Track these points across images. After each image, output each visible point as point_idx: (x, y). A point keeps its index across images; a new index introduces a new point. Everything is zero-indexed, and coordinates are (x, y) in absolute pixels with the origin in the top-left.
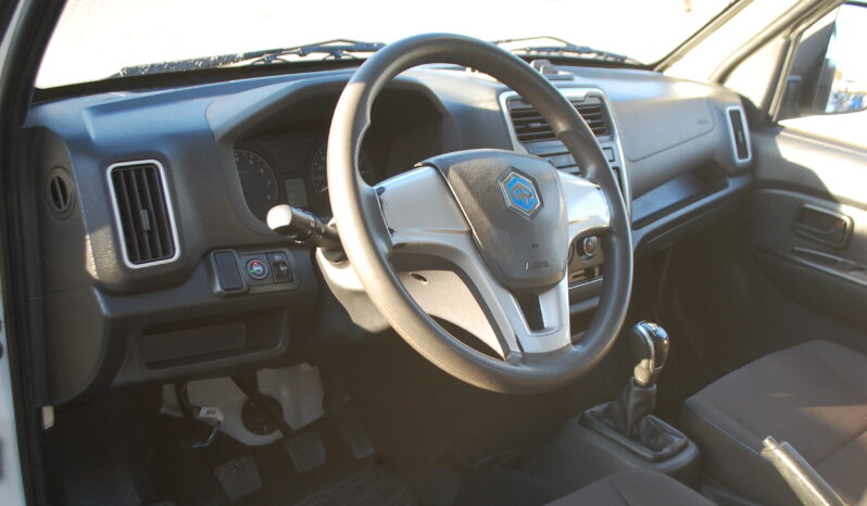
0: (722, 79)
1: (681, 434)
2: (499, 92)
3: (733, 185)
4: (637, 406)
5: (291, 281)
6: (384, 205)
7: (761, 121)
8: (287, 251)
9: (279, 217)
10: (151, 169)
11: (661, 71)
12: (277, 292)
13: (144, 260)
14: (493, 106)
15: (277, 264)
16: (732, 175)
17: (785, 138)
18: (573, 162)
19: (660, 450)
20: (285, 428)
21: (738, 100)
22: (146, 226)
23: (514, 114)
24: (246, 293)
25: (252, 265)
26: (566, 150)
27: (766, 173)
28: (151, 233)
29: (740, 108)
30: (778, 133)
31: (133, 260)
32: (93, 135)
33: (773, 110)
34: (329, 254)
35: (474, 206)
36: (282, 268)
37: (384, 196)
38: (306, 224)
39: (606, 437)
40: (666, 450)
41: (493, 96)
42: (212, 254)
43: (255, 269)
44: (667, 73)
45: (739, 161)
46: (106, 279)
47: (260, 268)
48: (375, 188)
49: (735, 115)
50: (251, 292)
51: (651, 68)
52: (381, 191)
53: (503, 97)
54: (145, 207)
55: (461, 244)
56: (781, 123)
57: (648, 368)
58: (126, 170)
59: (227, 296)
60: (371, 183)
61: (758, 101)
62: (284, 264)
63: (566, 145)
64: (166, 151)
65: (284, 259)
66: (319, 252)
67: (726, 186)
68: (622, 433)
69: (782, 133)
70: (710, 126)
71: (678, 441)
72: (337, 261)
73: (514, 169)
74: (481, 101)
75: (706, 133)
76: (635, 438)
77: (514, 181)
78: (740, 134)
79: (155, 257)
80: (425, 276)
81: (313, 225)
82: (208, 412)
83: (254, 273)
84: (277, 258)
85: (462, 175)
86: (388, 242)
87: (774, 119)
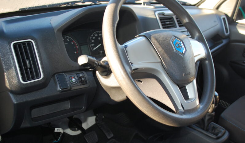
0: (218, 8)
1: (224, 128)
2: (155, 12)
3: (225, 42)
4: (209, 120)
5: (86, 83)
6: (128, 53)
7: (231, 21)
8: (84, 72)
9: (83, 60)
10: (29, 43)
11: (198, 6)
12: (81, 88)
13: (29, 80)
14: (153, 17)
15: (81, 78)
16: (224, 39)
17: (239, 26)
18: (189, 34)
19: (218, 135)
20: (82, 129)
21: (224, 15)
22: (28, 65)
23: (161, 19)
24: (70, 90)
25: (72, 78)
26: (186, 30)
27: (233, 38)
28: (31, 68)
29: (225, 17)
30: (237, 25)
31: (24, 80)
32: (5, 30)
33: (234, 18)
34: (102, 73)
35: (162, 51)
36: (83, 79)
37: (127, 49)
38: (94, 62)
39: (198, 131)
40: (220, 135)
41: (153, 13)
42: (56, 75)
43: (73, 80)
44: (199, 7)
45: (226, 34)
46: (13, 89)
47: (74, 80)
48: (123, 45)
49: (224, 19)
50: (72, 89)
51: (194, 5)
52: (126, 47)
53: (157, 13)
54: (28, 58)
55: (158, 67)
56: (237, 21)
57: (213, 107)
58: (19, 44)
59: (62, 92)
60: (121, 44)
61: (230, 15)
62: (83, 77)
63: (187, 28)
64: (35, 36)
65: (83, 75)
66: (97, 72)
67: (222, 42)
68: (203, 129)
69: (238, 25)
70: (217, 23)
71: (223, 131)
72: (105, 76)
73: (175, 37)
74: (149, 15)
75: (216, 25)
76: (207, 130)
77: (175, 41)
78: (226, 25)
79: (33, 78)
80: (142, 81)
81: (96, 62)
82: (58, 130)
83: (72, 82)
84: (81, 75)
85: (157, 39)
86: (131, 68)
87: (235, 20)
